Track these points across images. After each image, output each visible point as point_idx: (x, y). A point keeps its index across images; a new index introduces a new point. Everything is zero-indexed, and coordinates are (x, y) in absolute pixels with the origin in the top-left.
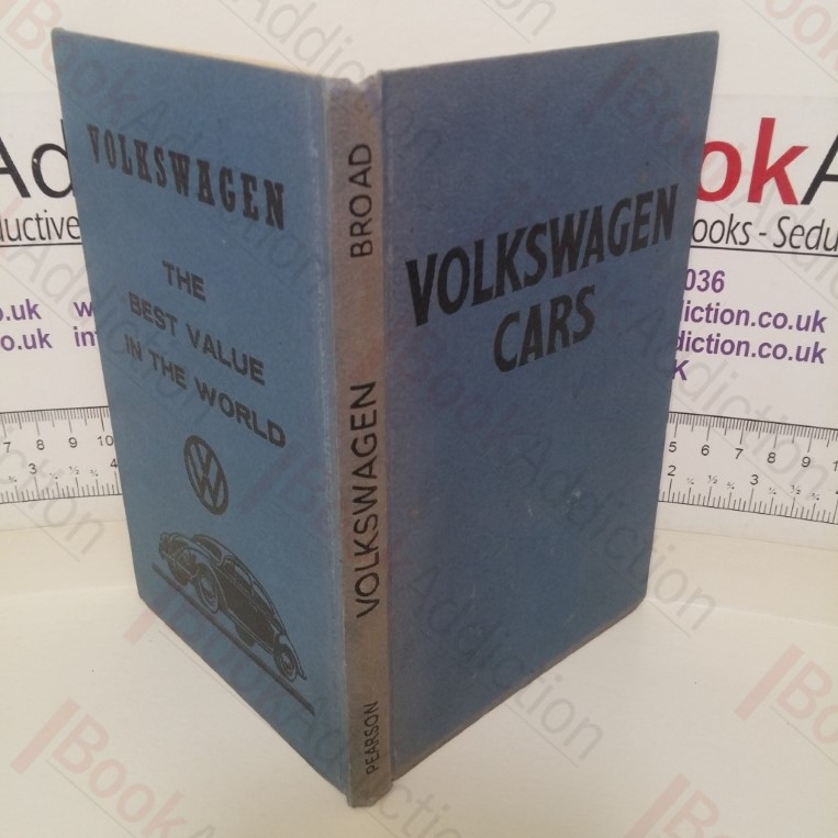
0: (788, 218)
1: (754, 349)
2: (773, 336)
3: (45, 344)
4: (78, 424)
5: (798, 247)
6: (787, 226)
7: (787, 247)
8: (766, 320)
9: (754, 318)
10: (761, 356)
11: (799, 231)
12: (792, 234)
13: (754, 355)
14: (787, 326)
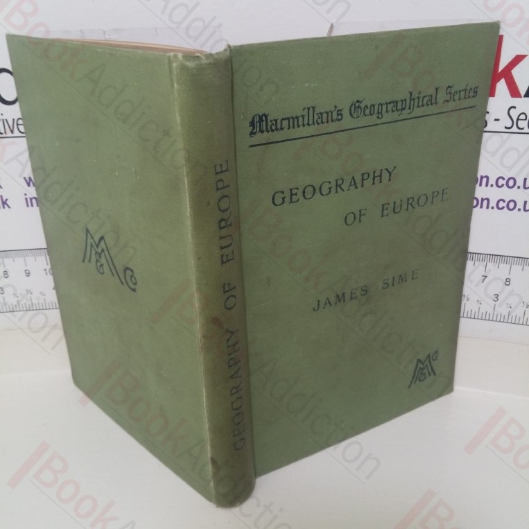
0: (515, 107)
1: (493, 203)
2: (507, 194)
3: (6, 206)
4: (30, 260)
5: (523, 129)
6: (514, 114)
7: (515, 129)
9: (492, 181)
10: (498, 208)
11: (523, 117)
12: (518, 120)
13: (493, 208)
14: (516, 187)
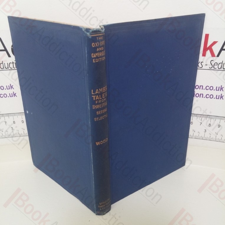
0: (213, 60)
1: (204, 96)
2: (210, 92)
5: (216, 68)
6: (213, 63)
7: (213, 68)
8: (207, 88)
9: (204, 87)
10: (206, 98)
11: (216, 64)
12: (214, 65)
14: (213, 90)
